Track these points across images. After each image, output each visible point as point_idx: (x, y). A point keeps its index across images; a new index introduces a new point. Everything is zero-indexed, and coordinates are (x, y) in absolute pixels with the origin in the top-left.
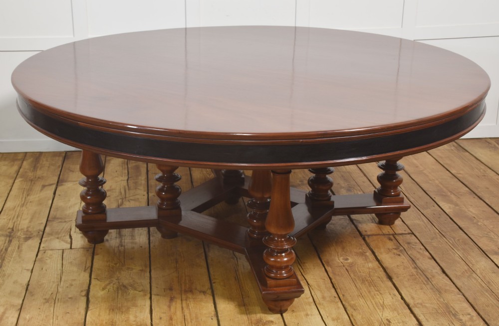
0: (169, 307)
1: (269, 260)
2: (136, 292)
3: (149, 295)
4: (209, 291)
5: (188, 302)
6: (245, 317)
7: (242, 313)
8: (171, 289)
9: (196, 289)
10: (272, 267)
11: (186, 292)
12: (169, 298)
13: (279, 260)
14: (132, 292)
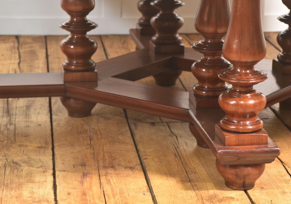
0: (82, 183)
1: (228, 104)
2: (31, 168)
3: (51, 172)
4: (140, 167)
5: (109, 177)
6: (192, 193)
7: (187, 189)
8: (83, 165)
9: (119, 165)
10: (233, 115)
11: (105, 167)
12: (81, 174)
13: (242, 102)
14: (25, 168)
